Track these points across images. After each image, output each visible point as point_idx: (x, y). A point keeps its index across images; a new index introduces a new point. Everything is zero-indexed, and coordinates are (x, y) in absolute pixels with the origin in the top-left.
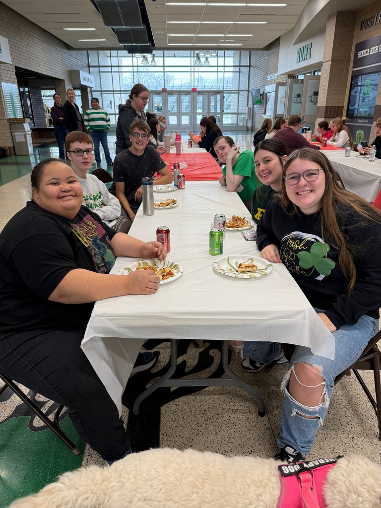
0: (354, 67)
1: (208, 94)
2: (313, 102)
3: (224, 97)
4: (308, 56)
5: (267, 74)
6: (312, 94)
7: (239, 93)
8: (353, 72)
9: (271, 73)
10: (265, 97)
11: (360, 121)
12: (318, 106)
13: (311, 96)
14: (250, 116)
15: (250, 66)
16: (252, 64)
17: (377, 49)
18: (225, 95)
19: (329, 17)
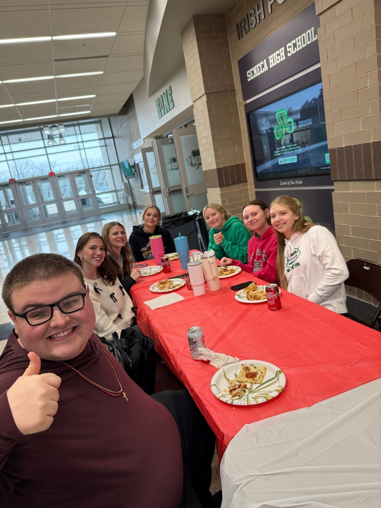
0: (245, 98)
1: (70, 176)
2: (195, 165)
3: (91, 176)
4: (171, 104)
5: (132, 142)
6: (190, 154)
7: (111, 169)
8: (246, 106)
9: (136, 140)
10: (137, 168)
11: (285, 183)
12: (204, 169)
13: (190, 157)
14: (128, 192)
15: (113, 137)
16: (115, 135)
17: (283, 54)
18: (92, 174)
19: (183, 32)
